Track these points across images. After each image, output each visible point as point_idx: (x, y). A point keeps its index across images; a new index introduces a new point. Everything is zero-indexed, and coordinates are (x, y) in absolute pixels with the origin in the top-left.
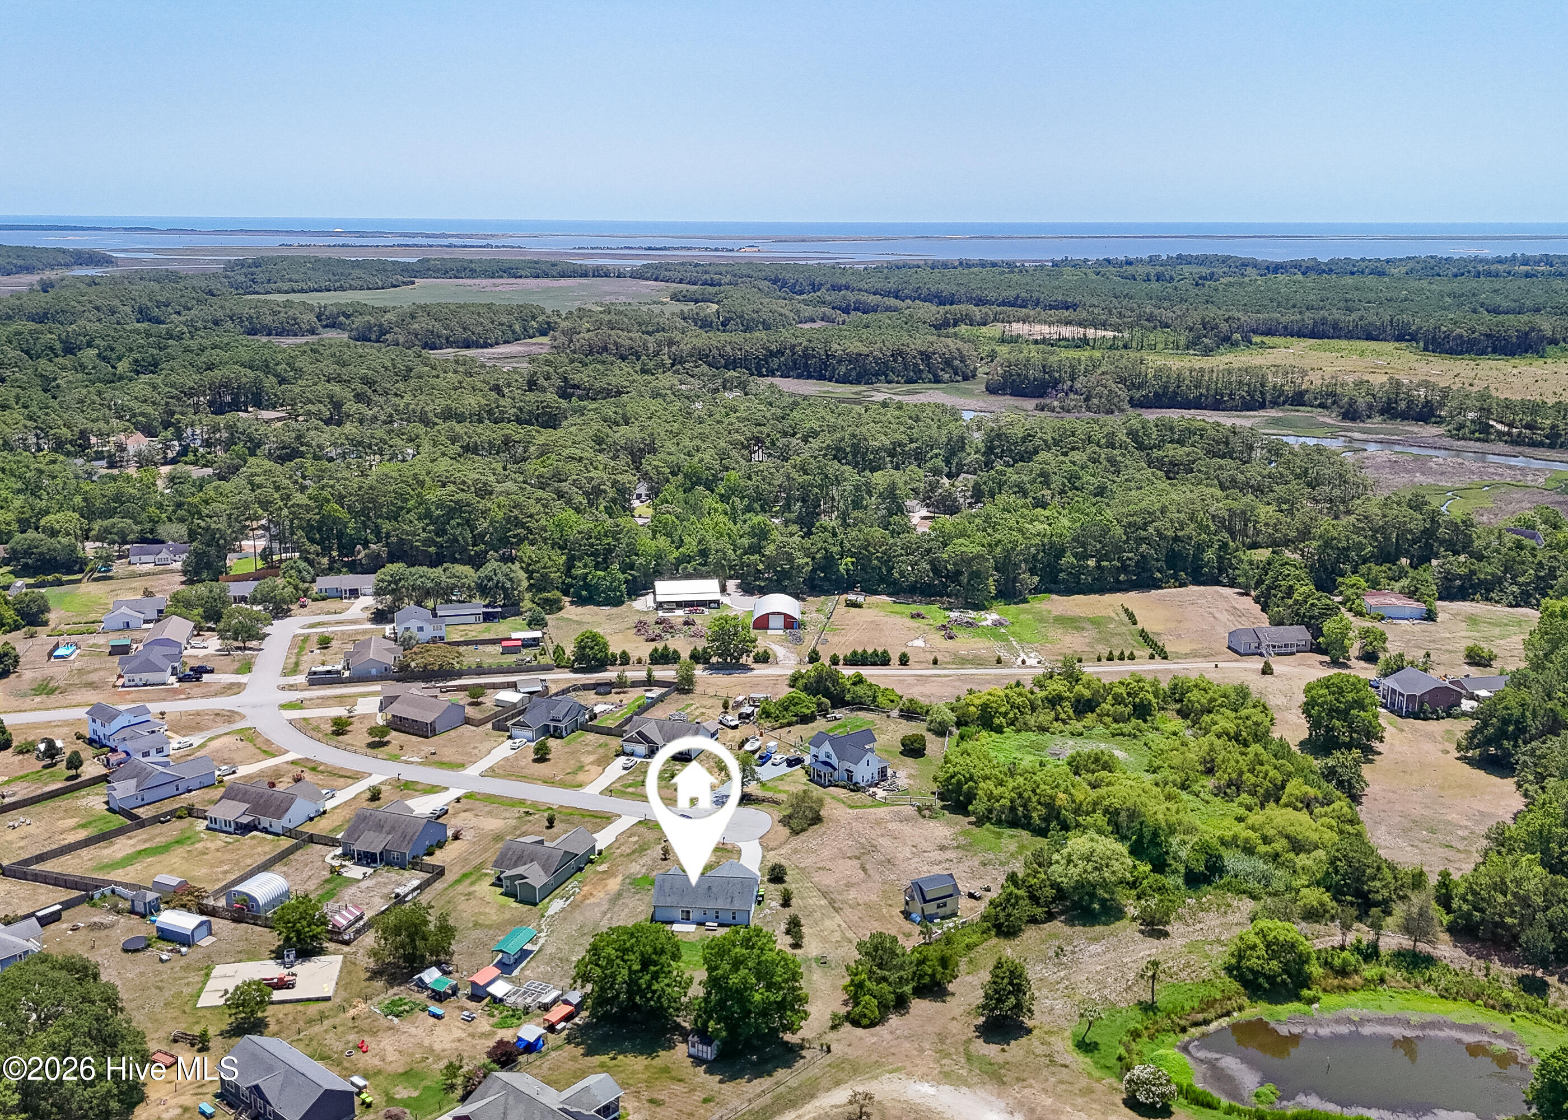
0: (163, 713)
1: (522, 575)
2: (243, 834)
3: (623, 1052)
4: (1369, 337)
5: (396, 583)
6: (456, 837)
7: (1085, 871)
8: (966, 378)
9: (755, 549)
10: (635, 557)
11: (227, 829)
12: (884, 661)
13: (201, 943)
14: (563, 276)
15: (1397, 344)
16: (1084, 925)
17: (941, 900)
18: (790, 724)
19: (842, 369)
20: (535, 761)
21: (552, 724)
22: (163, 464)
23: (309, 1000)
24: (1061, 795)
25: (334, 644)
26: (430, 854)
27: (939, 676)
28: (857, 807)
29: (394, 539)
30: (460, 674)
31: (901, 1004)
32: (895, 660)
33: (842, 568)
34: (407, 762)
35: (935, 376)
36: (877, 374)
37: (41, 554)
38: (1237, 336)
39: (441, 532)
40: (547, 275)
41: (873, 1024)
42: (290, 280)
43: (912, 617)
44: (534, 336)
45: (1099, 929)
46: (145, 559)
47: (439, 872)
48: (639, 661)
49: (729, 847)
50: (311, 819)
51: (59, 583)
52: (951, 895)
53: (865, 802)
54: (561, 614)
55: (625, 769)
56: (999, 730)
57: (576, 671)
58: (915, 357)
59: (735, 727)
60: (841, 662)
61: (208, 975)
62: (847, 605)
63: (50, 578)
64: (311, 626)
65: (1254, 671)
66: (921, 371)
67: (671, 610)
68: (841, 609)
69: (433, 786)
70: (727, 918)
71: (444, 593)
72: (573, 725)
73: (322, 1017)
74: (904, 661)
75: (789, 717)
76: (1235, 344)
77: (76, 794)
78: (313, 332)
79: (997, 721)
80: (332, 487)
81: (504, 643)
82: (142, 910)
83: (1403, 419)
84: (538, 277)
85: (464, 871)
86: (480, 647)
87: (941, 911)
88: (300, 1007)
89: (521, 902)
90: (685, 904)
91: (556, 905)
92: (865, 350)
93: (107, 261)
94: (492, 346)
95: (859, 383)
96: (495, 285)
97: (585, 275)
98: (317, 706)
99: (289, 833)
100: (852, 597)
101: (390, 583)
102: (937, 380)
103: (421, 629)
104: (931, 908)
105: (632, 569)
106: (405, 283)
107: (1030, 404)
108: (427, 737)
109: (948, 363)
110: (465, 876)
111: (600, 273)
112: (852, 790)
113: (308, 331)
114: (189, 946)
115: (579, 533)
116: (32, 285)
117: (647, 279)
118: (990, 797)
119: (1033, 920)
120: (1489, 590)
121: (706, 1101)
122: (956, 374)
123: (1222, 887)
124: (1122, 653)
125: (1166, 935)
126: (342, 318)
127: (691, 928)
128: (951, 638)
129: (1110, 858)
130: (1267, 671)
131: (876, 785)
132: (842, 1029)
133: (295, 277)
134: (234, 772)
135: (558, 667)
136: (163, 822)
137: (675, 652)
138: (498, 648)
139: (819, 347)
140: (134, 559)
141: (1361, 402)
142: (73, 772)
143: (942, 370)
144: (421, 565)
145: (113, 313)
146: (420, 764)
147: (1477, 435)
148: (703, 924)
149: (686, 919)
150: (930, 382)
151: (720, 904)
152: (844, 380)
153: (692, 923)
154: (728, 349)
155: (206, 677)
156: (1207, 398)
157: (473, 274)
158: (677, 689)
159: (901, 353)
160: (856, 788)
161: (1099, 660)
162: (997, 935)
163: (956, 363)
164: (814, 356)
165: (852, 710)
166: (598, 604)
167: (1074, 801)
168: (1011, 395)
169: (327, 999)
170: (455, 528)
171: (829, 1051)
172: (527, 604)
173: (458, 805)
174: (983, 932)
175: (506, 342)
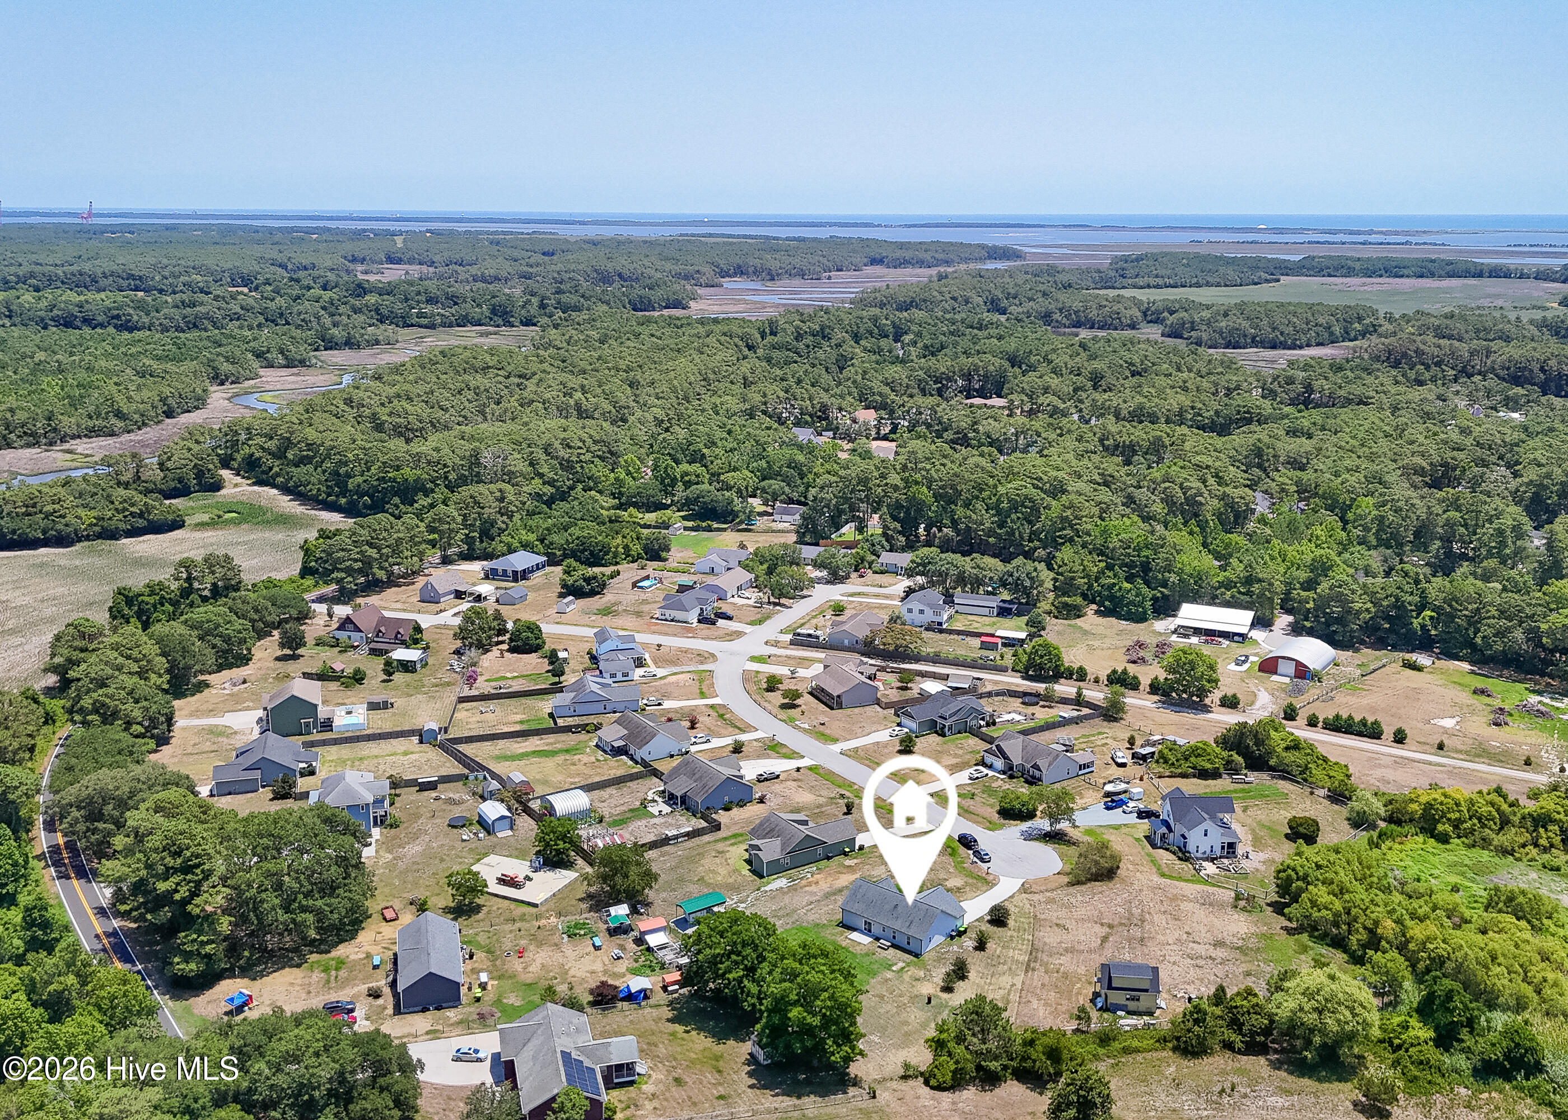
0: (659, 646)
1: (1047, 576)
2: (614, 756)
3: (699, 1029)
5: (924, 565)
6: (761, 800)
7: (1301, 1009)
9: (1310, 585)
10: (1167, 574)
11: (606, 749)
12: (1373, 732)
13: (500, 835)
14: (1450, 275)
16: (1291, 1073)
17: (1135, 992)
18: (1179, 775)
20: (899, 751)
21: (939, 721)
22: (874, 439)
23: (523, 902)
24: (1389, 923)
26: (727, 809)
27: (1430, 763)
28: (1170, 877)
29: (963, 526)
30: (917, 659)
31: (989, 1080)
32: (1388, 733)
34: (794, 727)
37: (705, 503)
39: (1002, 525)
40: (1432, 275)
41: (939, 1088)
42: (1157, 276)
43: (1475, 692)
44: (1355, 339)
45: (1306, 1082)
46: (785, 518)
47: (717, 827)
48: (1097, 681)
49: (991, 878)
50: (672, 756)
51: (709, 529)
52: (1146, 991)
53: (1183, 874)
54: (1079, 622)
55: (971, 779)
56: (1443, 839)
57: (1027, 677)
59: (1123, 765)
60: (1320, 724)
61: (479, 860)
62: (1404, 666)
63: (704, 524)
64: (852, 595)
67: (1186, 636)
68: (1397, 666)
70: (903, 941)
71: (974, 584)
72: (962, 727)
73: (523, 918)
74: (1400, 738)
75: (1185, 767)
77: (545, 697)
78: (1133, 326)
79: (1440, 827)
80: (928, 471)
81: (984, 639)
84: (1422, 276)
85: (740, 831)
86: (969, 638)
87: (1132, 1005)
88: (513, 905)
89: (752, 871)
90: (869, 916)
91: (780, 882)
93: (1017, 255)
94: (1301, 347)
96: (1364, 284)
97: (1480, 275)
98: (775, 663)
99: (645, 764)
100: (1414, 657)
101: (919, 565)
103: (922, 612)
104: (1117, 998)
105: (1164, 586)
106: (1267, 281)
108: (832, 708)
110: (735, 836)
111: (1497, 273)
112: (1180, 859)
113: (1129, 325)
114: (489, 833)
116: (931, 276)
117: (1553, 281)
118: (1314, 904)
119: (1228, 1046)
121: (721, 1097)
123: (1522, 1089)
126: (1166, 314)
127: (865, 940)
128: (1497, 724)
129: (1339, 1003)
131: (1212, 860)
132: (911, 1083)
133: (1160, 272)
134: (660, 704)
135: (1013, 669)
136: (573, 733)
137: (1135, 678)
138: (976, 642)
140: (777, 517)
142: (556, 679)
144: (954, 552)
145: (967, 302)
146: (805, 730)
148: (879, 940)
149: (868, 931)
153: (869, 936)
154: (1553, 363)
155: (721, 622)
157: (1350, 272)
158: (1105, 715)
160: (1183, 854)
162: (1175, 1049)
165: (1273, 777)
166: (1119, 617)
167: (1404, 935)
169: (535, 906)
171: (874, 1097)
173: (796, 774)
174: (1158, 1041)
175: (1319, 344)
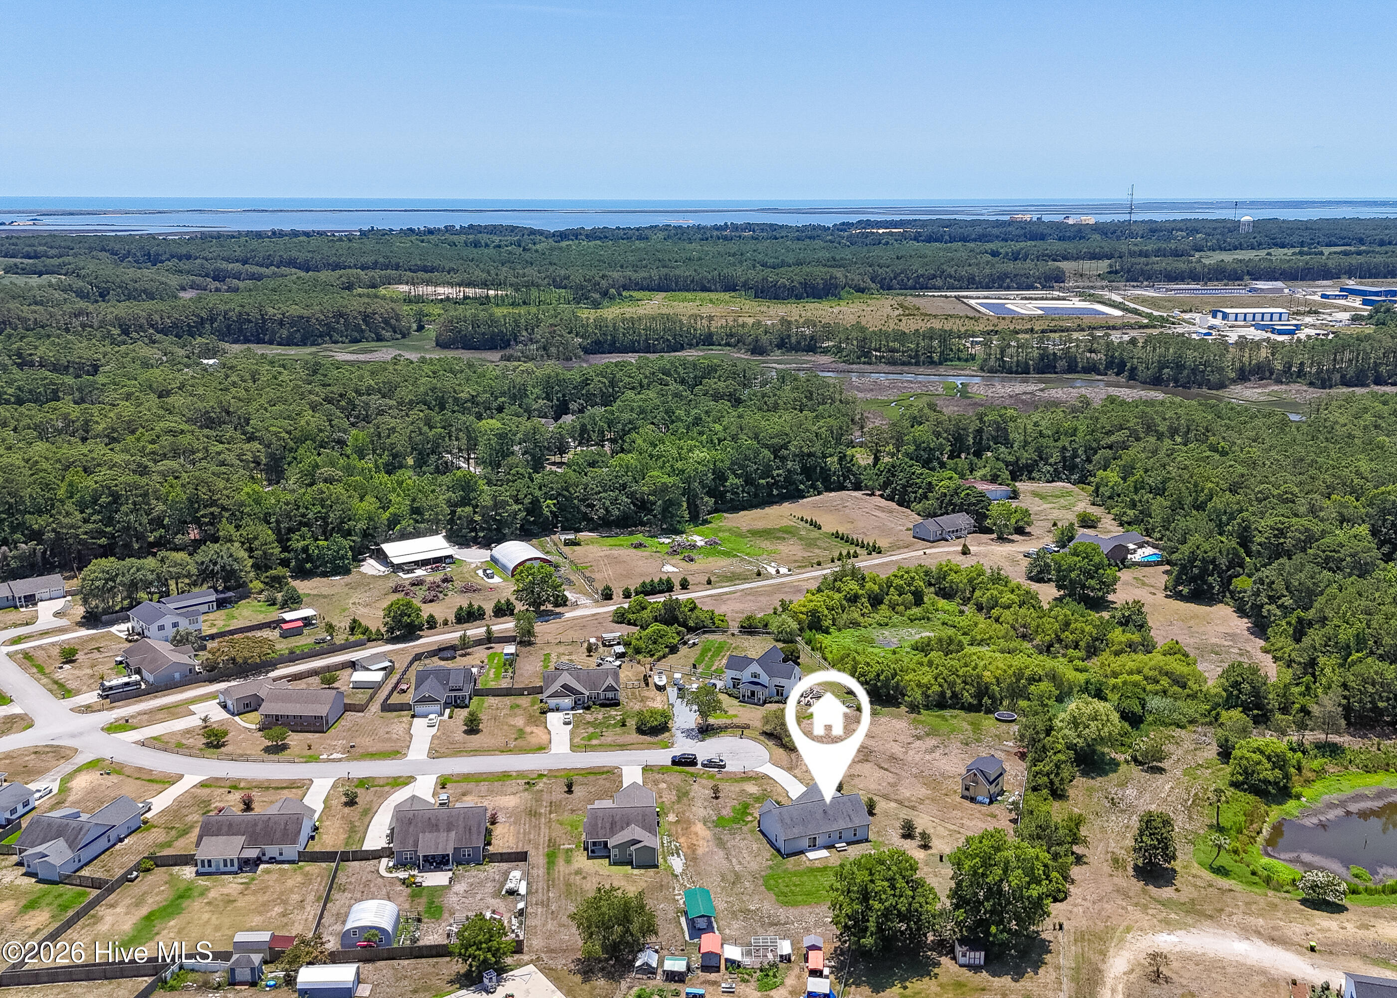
1: (243, 554)
2: (251, 871)
4: (704, 289)
6: (493, 822)
8: (404, 337)
10: (352, 523)
11: (229, 868)
12: (670, 588)
13: (360, 994)
15: (733, 294)
17: (997, 779)
18: (664, 656)
19: (285, 333)
20: (466, 732)
24: (986, 673)
25: (80, 656)
26: (489, 843)
27: (726, 594)
30: (273, 664)
32: (677, 586)
33: (546, 511)
34: (329, 760)
35: (377, 334)
36: (321, 336)
38: (612, 291)
43: (635, 547)
47: (524, 859)
48: (446, 623)
49: (751, 774)
50: (312, 838)
52: (1001, 774)
55: (568, 723)
56: (827, 631)
58: (355, 318)
60: (633, 595)
64: (14, 642)
65: (955, 552)
66: (362, 331)
67: (411, 571)
68: (564, 548)
69: (396, 779)
70: (849, 836)
72: (470, 692)
74: (685, 585)
76: (612, 298)
79: (825, 624)
81: (283, 626)
82: (249, 978)
83: (796, 352)
85: (543, 852)
87: (997, 789)
89: (639, 867)
90: (811, 831)
91: (676, 863)
92: (306, 313)
95: (305, 345)
98: (150, 723)
99: (304, 857)
102: (380, 339)
103: (176, 624)
105: (350, 535)
107: (495, 356)
108: (323, 732)
109: (386, 322)
110: (551, 856)
115: (287, 504)
118: (920, 686)
120: (1030, 472)
122: (395, 332)
123: (1153, 724)
124: (841, 554)
125: (1161, 770)
127: (824, 853)
128: (692, 560)
130: (965, 552)
134: (150, 809)
135: (369, 640)
136: (132, 881)
137: (480, 608)
139: (255, 314)
141: (764, 339)
143: (383, 329)
146: (351, 759)
147: (863, 359)
148: (833, 847)
149: (813, 846)
150: (373, 340)
151: (841, 824)
152: (289, 342)
153: (820, 848)
156: (639, 343)
158: (520, 643)
159: (341, 315)
161: (833, 561)
163: (393, 322)
164: (250, 321)
165: (699, 634)
167: (995, 677)
168: (463, 348)
170: (125, 515)
171: (1061, 928)
172: (257, 585)
173: (451, 791)
